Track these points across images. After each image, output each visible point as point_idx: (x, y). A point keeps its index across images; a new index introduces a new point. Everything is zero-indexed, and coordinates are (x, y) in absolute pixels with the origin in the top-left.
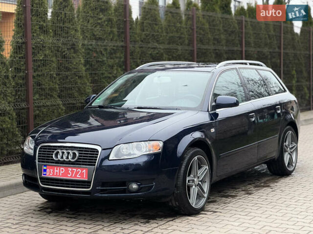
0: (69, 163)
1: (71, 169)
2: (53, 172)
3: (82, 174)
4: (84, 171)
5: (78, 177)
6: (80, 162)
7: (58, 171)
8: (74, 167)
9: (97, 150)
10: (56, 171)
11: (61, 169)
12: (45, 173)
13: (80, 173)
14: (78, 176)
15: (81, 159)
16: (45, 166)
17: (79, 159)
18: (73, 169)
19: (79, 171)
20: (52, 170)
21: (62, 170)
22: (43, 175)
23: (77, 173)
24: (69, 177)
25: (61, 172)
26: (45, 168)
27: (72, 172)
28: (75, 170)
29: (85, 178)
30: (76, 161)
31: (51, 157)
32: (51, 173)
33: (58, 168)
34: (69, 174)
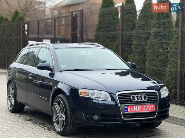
1: (144, 106)
3: (151, 108)
4: (153, 106)
5: (150, 110)
7: (136, 108)
10: (135, 108)
11: (138, 106)
12: (127, 111)
14: (149, 110)
15: (149, 99)
16: (126, 106)
18: (146, 106)
20: (132, 108)
21: (139, 107)
22: (125, 112)
23: (149, 108)
24: (144, 111)
25: (139, 109)
26: (126, 107)
27: (146, 107)
28: (147, 106)
29: (153, 110)
30: (147, 101)
31: (129, 100)
32: (132, 110)
33: (136, 107)
34: (144, 109)
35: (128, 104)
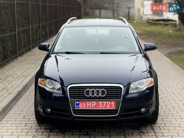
0: (100, 98)
1: (101, 102)
2: (86, 105)
3: (111, 105)
4: (113, 103)
6: (109, 96)
7: (90, 104)
8: (104, 101)
10: (88, 104)
11: (93, 102)
12: (78, 106)
13: (109, 105)
14: (107, 107)
16: (77, 101)
17: (107, 94)
18: (103, 102)
19: (108, 103)
20: (84, 104)
21: (94, 104)
22: (76, 108)
23: (107, 105)
25: (93, 105)
26: (78, 103)
27: (103, 104)
28: (105, 102)
29: (113, 108)
30: (105, 96)
31: (82, 94)
32: (84, 106)
33: (90, 102)
34: (100, 106)
35: (80, 98)
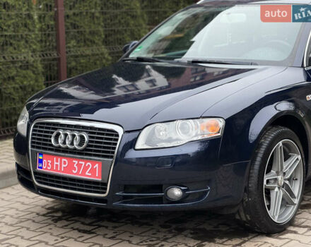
0: (74, 151)
1: (76, 162)
2: (52, 164)
3: (93, 171)
4: (97, 165)
5: (88, 176)
6: (91, 150)
7: (59, 164)
8: (81, 159)
9: (116, 132)
10: (55, 163)
11: (63, 160)
12: (41, 165)
13: (90, 169)
14: (87, 173)
15: (92, 146)
16: (41, 154)
17: (88, 146)
18: (80, 162)
19: (89, 165)
20: (50, 161)
21: (65, 163)
22: (37, 169)
23: (86, 168)
24: (75, 174)
25: (63, 166)
26: (41, 157)
27: (80, 166)
28: (83, 163)
30: (85, 149)
32: (49, 167)
33: (59, 159)
34: (75, 170)
